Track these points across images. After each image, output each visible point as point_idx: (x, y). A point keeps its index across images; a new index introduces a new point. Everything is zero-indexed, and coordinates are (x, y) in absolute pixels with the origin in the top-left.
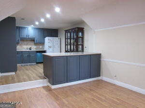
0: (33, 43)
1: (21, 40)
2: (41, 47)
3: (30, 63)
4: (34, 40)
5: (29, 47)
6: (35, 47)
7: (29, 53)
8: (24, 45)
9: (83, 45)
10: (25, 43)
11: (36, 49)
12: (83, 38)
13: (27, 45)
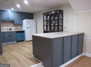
0: (12, 24)
1: (2, 22)
2: (19, 28)
3: (11, 42)
4: (14, 22)
5: (9, 28)
6: (15, 28)
7: (10, 33)
8: (5, 26)
9: (62, 26)
10: (6, 24)
11: (15, 29)
12: (62, 19)
13: (7, 26)
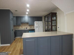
2: (32, 27)
4: (28, 24)
6: (29, 27)
9: (56, 26)
10: (24, 25)
